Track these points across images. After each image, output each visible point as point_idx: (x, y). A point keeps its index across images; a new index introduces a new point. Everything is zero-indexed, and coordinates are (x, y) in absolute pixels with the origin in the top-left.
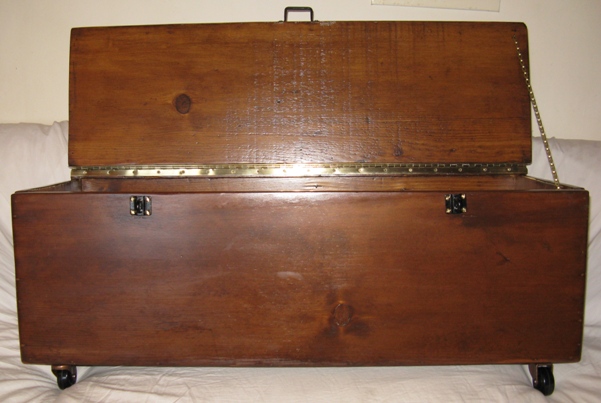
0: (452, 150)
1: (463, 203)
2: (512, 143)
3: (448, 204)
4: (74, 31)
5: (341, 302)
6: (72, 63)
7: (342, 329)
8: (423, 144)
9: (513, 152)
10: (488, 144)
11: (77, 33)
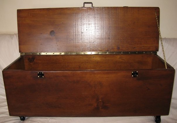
0: (134, 48)
1: (137, 74)
2: (153, 45)
3: (132, 74)
4: (18, 10)
5: (100, 101)
6: (18, 21)
7: (100, 108)
8: (126, 46)
9: (153, 48)
10: (146, 45)
11: (19, 11)
